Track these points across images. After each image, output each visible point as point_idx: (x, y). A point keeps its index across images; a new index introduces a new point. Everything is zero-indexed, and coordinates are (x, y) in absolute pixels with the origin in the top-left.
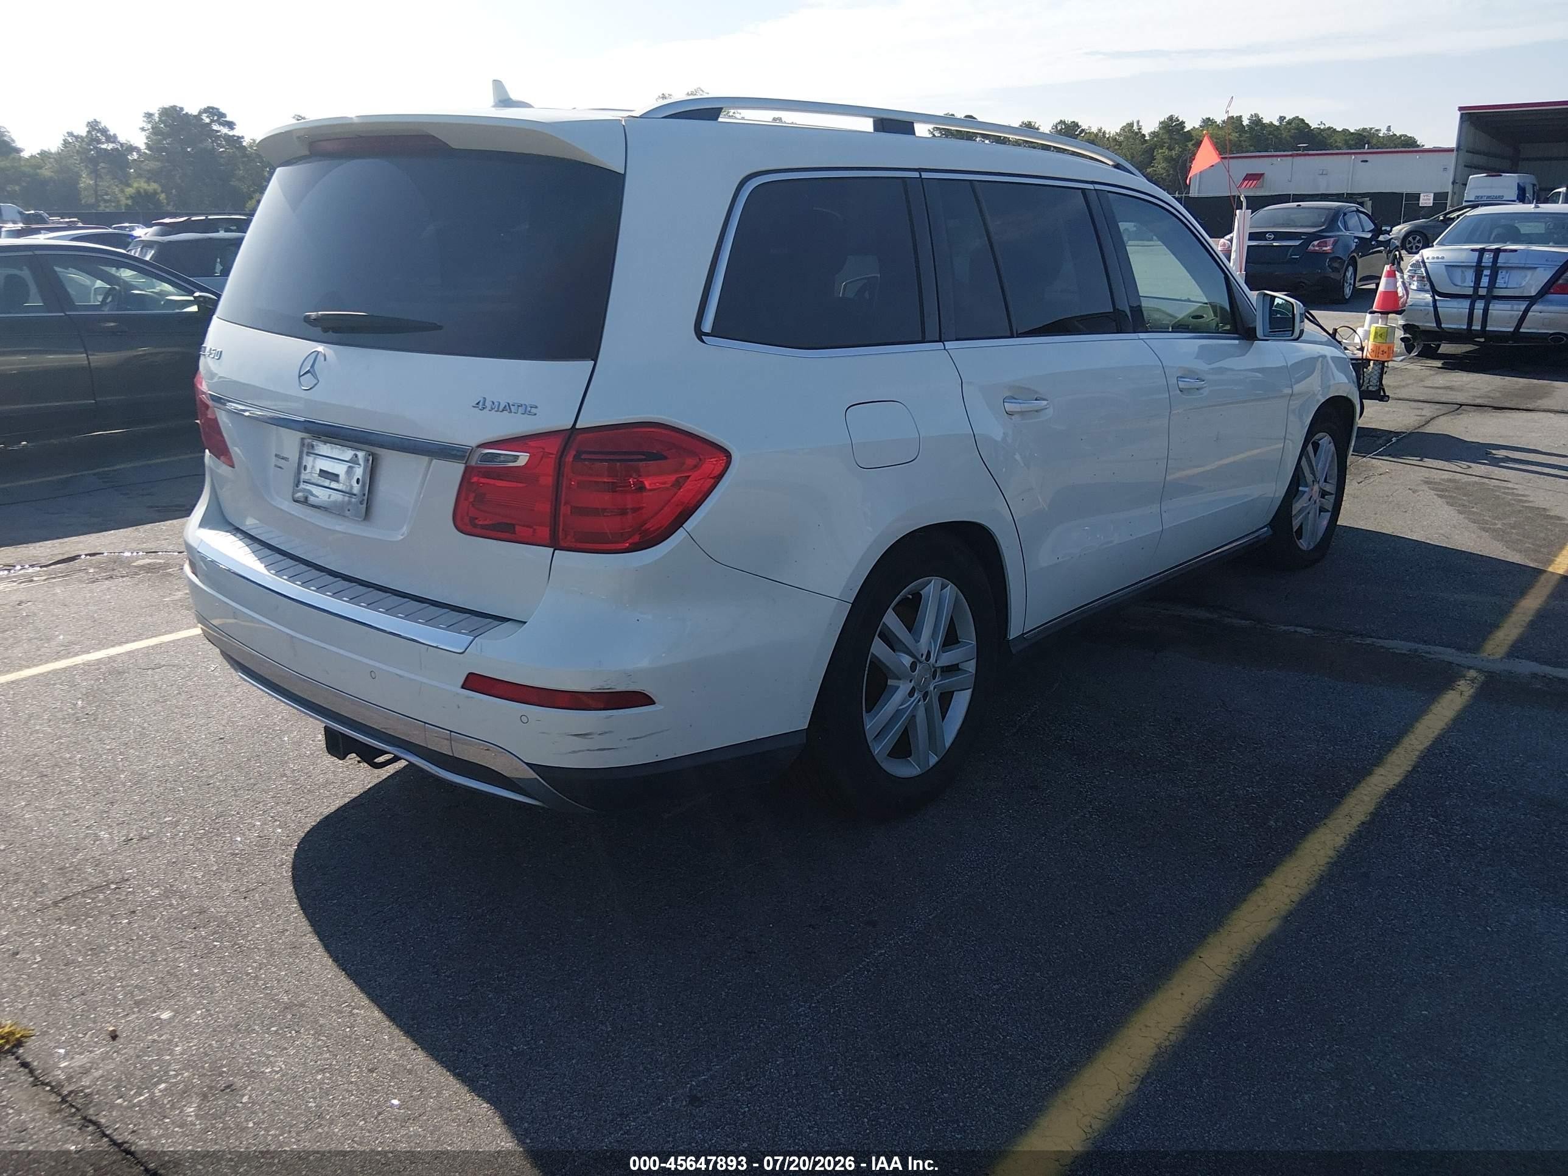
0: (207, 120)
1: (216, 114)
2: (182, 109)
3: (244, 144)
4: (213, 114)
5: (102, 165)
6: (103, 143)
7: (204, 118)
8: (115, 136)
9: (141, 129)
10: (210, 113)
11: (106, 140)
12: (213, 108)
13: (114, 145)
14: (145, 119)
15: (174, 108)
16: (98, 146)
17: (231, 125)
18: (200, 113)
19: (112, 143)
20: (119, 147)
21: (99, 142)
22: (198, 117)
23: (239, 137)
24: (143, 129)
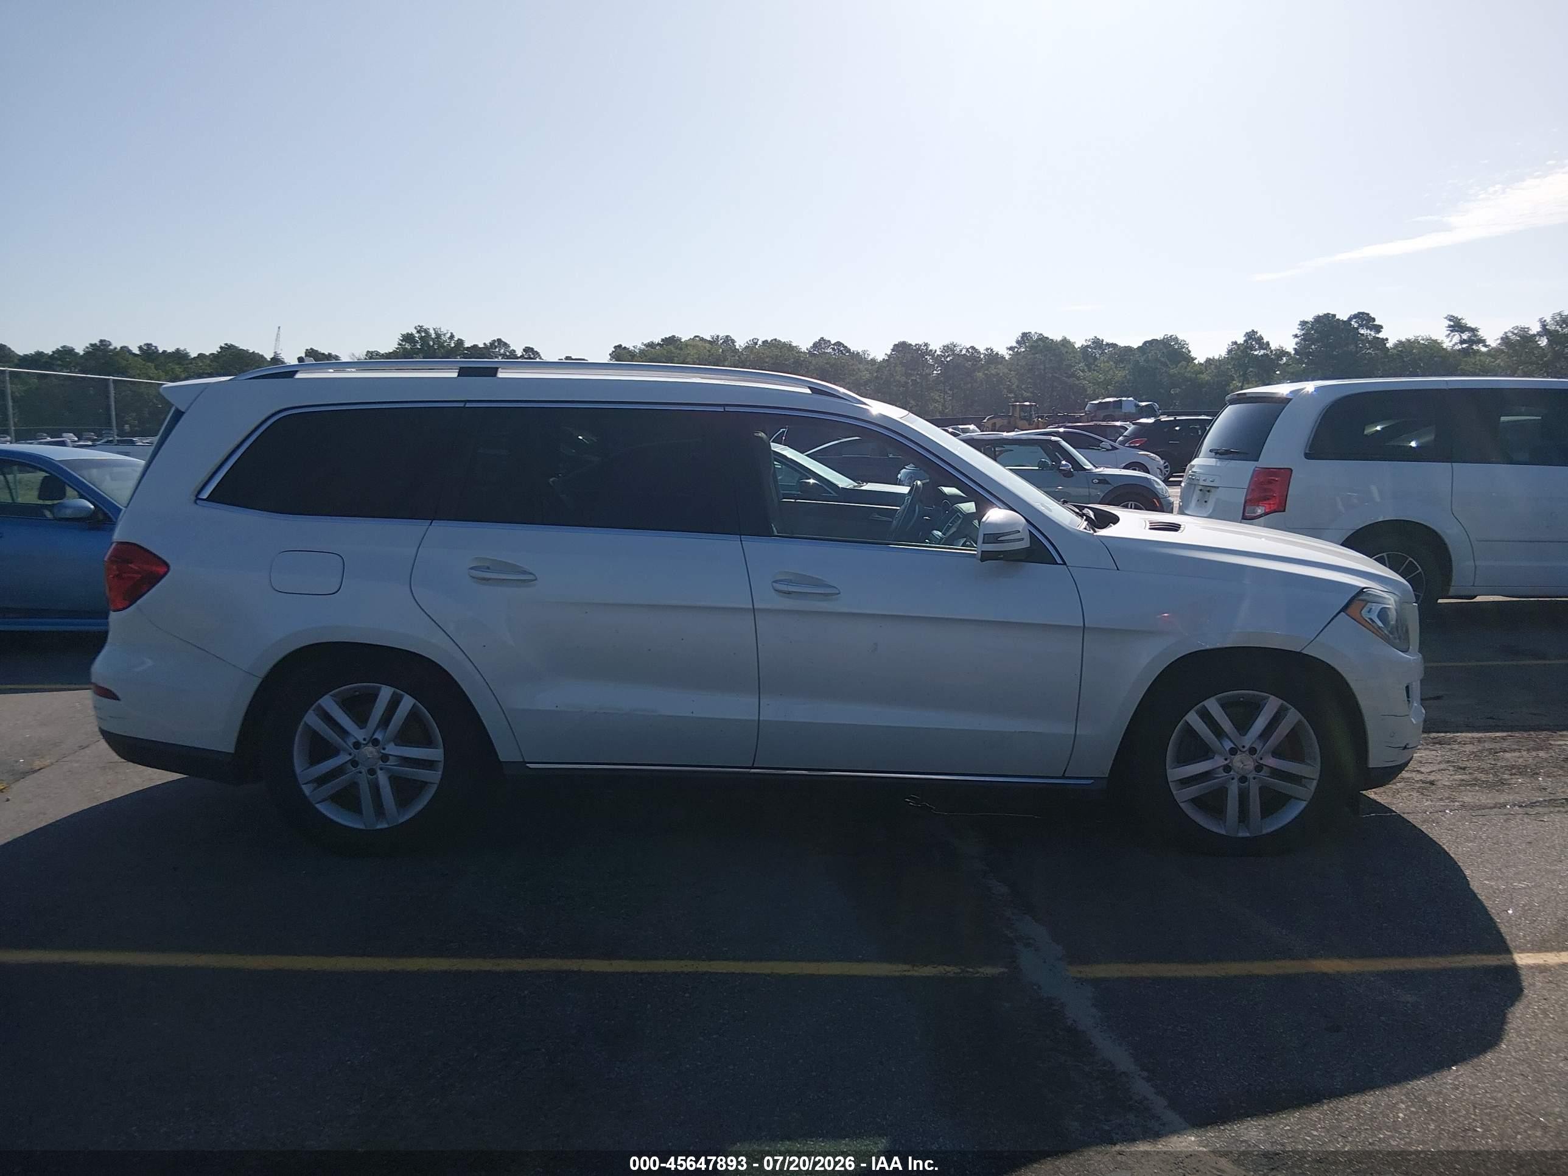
0: (1356, 325)
1: (1365, 319)
2: (1334, 316)
3: (1388, 345)
4: (1363, 319)
5: (1251, 369)
6: (1256, 350)
7: (1353, 323)
8: (1268, 344)
9: (1293, 336)
10: (1360, 318)
11: (1259, 347)
12: (1363, 313)
13: (1265, 351)
14: (1300, 327)
15: (1327, 315)
16: (1252, 352)
17: (1379, 328)
18: (1350, 319)
19: (1264, 349)
20: (1269, 352)
21: (1252, 348)
22: (1348, 322)
23: (1383, 339)
24: (1296, 336)
